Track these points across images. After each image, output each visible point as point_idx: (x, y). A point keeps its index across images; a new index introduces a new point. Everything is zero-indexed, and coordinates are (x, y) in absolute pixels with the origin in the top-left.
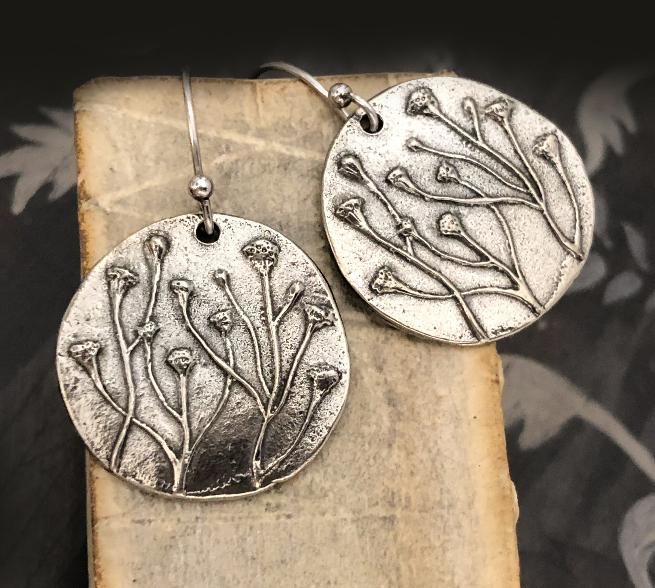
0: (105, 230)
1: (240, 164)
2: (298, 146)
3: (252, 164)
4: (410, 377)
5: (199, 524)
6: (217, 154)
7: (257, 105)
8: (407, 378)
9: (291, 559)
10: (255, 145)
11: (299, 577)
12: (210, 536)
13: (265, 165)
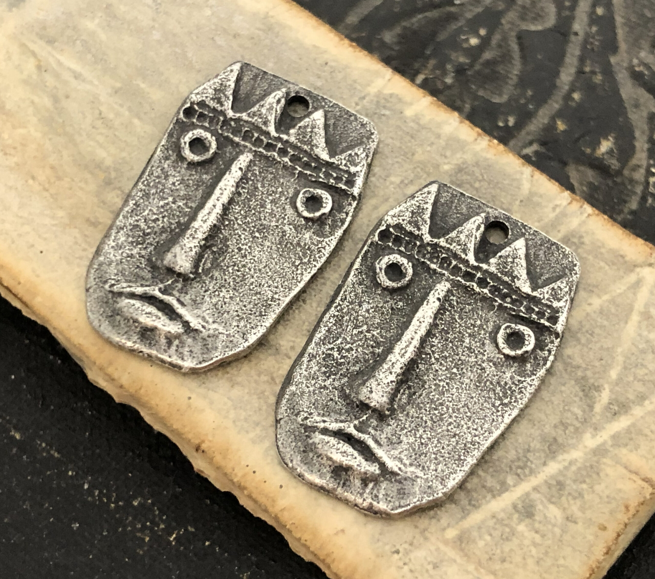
0: (622, 253)
1: (587, 409)
2: (560, 472)
3: (577, 418)
4: (273, 379)
6: (613, 397)
7: (630, 471)
8: (275, 375)
10: (593, 436)
13: (566, 428)
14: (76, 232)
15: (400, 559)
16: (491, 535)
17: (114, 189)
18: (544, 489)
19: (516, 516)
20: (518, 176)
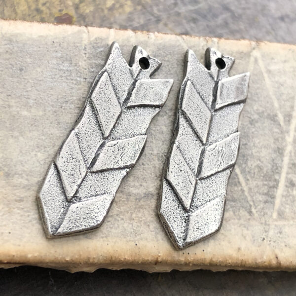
0: (241, 51)
1: (279, 127)
3: (278, 133)
5: (82, 80)
6: (283, 114)
9: (60, 127)
10: (289, 136)
11: (49, 130)
12: (76, 84)
13: (278, 140)
14: (16, 210)
15: (267, 241)
16: (287, 204)
17: (13, 176)
18: (290, 171)
19: (289, 189)
20: (178, 44)
